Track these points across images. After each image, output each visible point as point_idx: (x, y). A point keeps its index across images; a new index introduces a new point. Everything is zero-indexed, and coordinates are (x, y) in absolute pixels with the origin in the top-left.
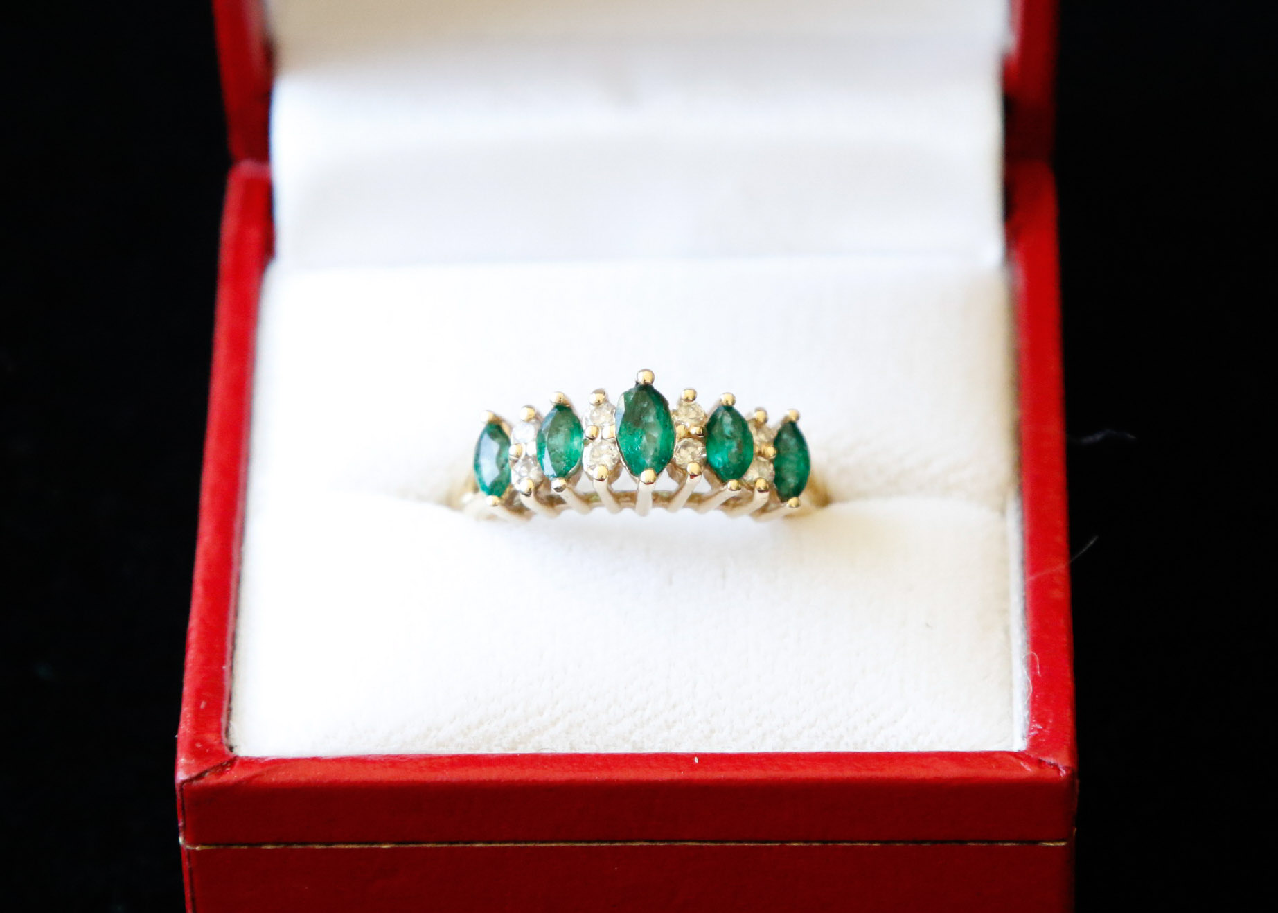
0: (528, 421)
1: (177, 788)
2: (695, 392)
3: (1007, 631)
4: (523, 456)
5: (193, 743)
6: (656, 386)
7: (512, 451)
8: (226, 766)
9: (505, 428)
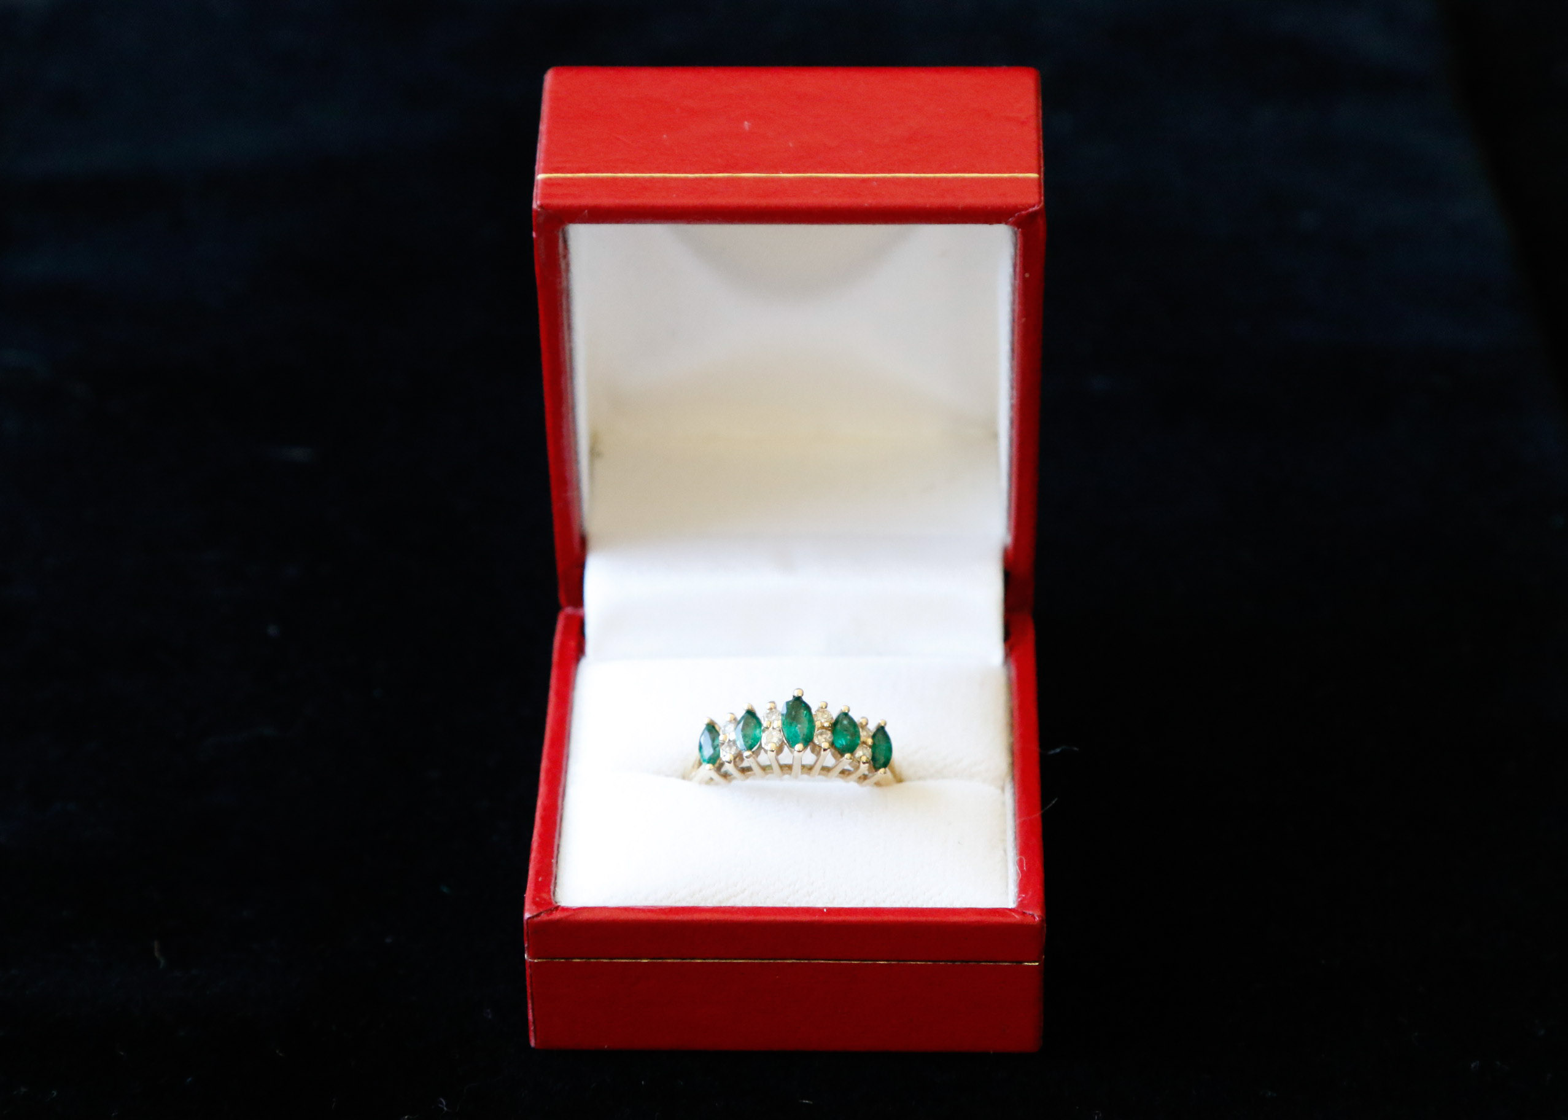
0: (730, 721)
1: (525, 922)
2: (827, 704)
3: (1005, 851)
4: (727, 741)
5: (534, 898)
6: (804, 699)
7: (721, 738)
8: (553, 911)
9: (717, 728)
